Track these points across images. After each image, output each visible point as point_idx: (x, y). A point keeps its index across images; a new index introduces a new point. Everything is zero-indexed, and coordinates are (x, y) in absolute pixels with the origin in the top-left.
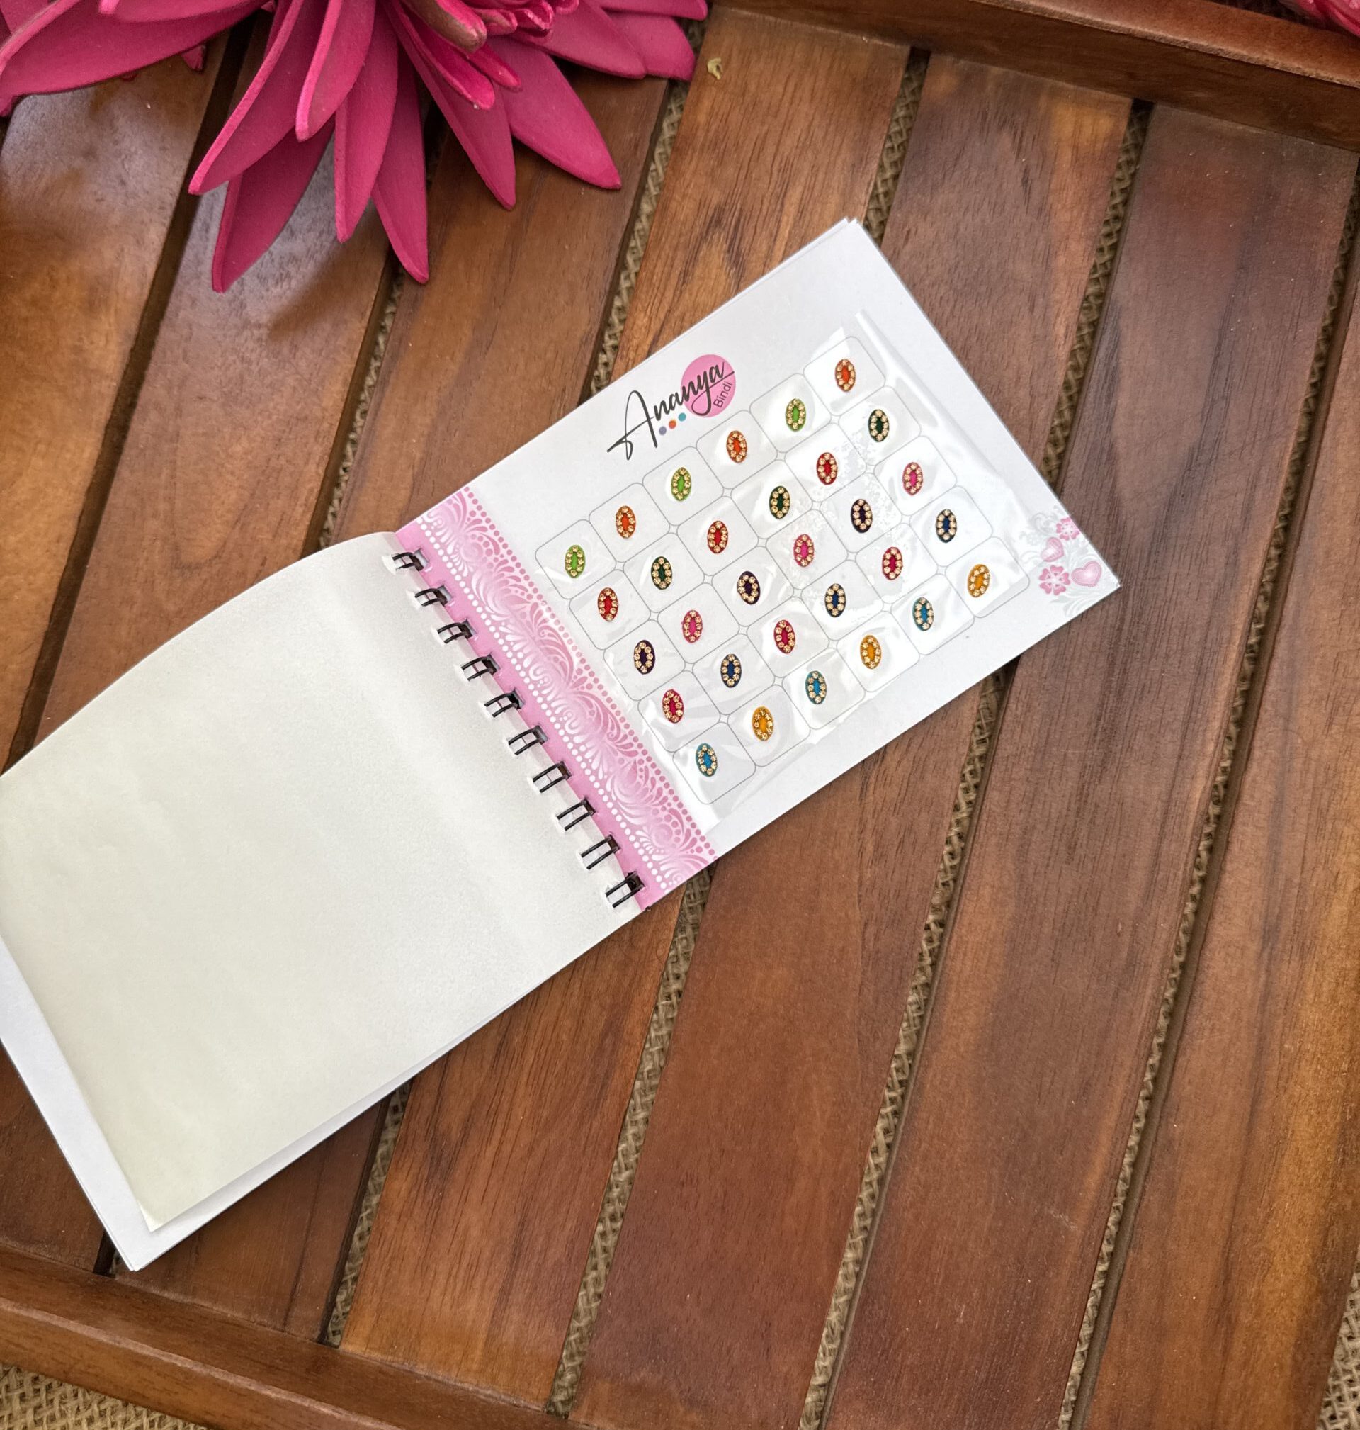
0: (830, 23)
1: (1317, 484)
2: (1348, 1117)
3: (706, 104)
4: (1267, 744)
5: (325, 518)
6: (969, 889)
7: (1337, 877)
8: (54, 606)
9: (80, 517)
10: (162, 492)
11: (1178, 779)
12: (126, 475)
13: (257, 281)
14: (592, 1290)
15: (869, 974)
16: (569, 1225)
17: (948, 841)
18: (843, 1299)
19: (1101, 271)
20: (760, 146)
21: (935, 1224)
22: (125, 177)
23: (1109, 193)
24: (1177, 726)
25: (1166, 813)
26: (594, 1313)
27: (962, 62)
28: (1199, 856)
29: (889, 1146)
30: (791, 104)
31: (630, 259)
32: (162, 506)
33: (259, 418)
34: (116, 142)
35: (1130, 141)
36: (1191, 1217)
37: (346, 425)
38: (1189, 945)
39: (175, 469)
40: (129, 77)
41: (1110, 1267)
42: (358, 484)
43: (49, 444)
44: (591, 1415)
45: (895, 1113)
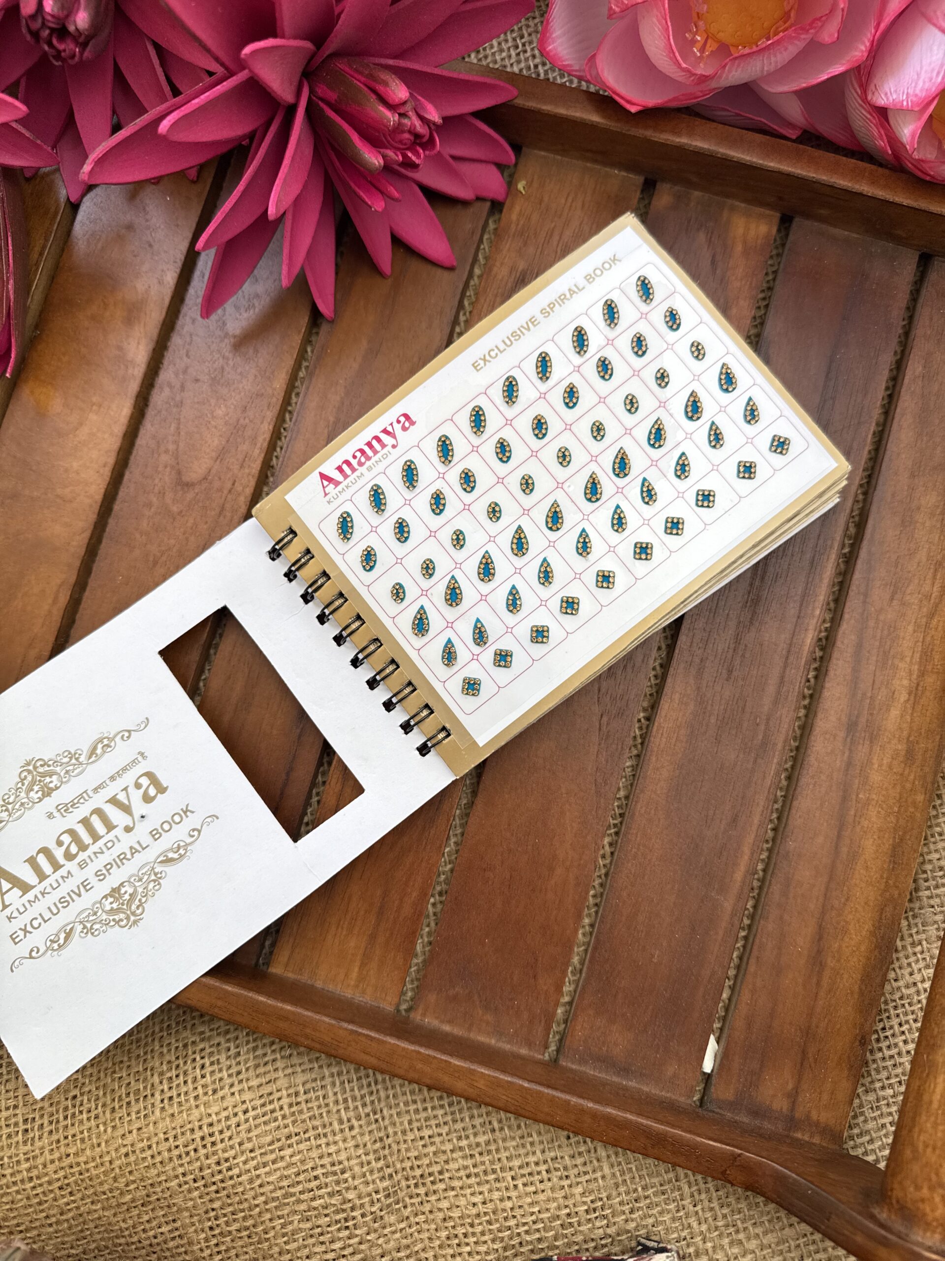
0: (595, 161)
1: (888, 453)
2: (897, 840)
3: (517, 209)
4: (853, 611)
5: (272, 459)
6: (666, 695)
7: (894, 693)
8: (101, 507)
9: (118, 453)
10: (170, 438)
11: (797, 630)
12: (148, 429)
13: (233, 309)
14: (426, 940)
15: (603, 745)
16: (415, 894)
17: (654, 669)
18: (583, 948)
19: (758, 321)
20: (550, 234)
21: (640, 899)
22: (153, 243)
23: (765, 272)
24: (798, 598)
25: (789, 652)
26: (427, 954)
27: (677, 188)
28: (808, 681)
29: (612, 853)
30: (570, 210)
31: (466, 303)
32: (171, 447)
33: (233, 394)
34: (147, 221)
35: (779, 242)
36: (799, 901)
37: (286, 402)
38: (802, 735)
39: (179, 424)
40: (156, 181)
41: (749, 934)
42: (294, 436)
43: (100, 406)
44: (424, 1015)
45: (617, 833)
